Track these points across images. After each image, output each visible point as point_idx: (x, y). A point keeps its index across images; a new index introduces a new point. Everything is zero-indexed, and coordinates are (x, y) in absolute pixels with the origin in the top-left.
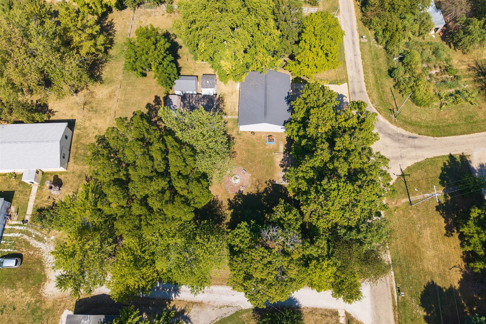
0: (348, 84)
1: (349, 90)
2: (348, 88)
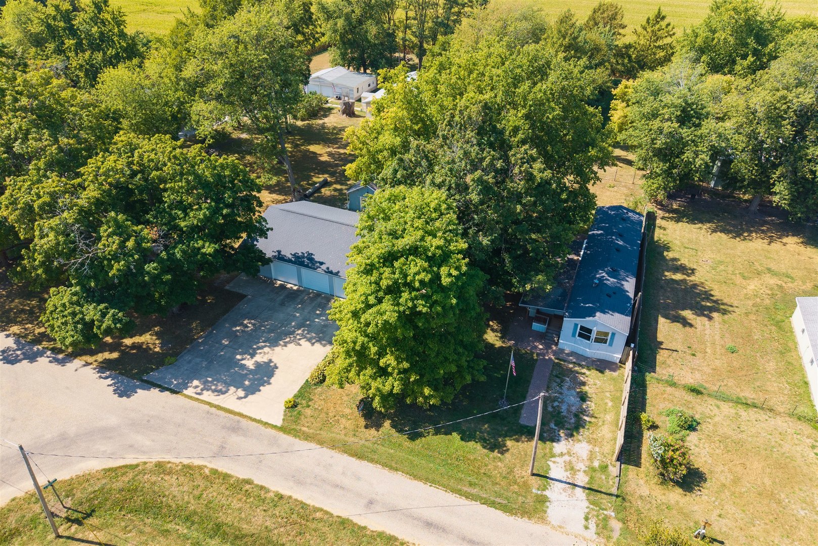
0: (275, 427)
1: (254, 420)
2: (259, 422)
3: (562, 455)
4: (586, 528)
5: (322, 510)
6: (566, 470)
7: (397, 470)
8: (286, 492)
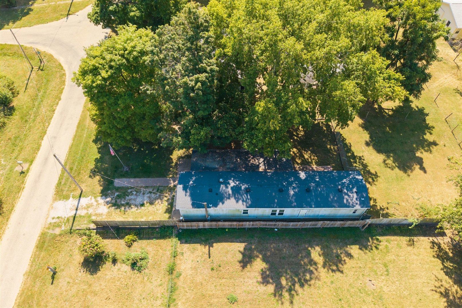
3: (97, 201)
4: (53, 218)
5: (49, 124)
6: (86, 205)
7: (74, 140)
8: (56, 112)
